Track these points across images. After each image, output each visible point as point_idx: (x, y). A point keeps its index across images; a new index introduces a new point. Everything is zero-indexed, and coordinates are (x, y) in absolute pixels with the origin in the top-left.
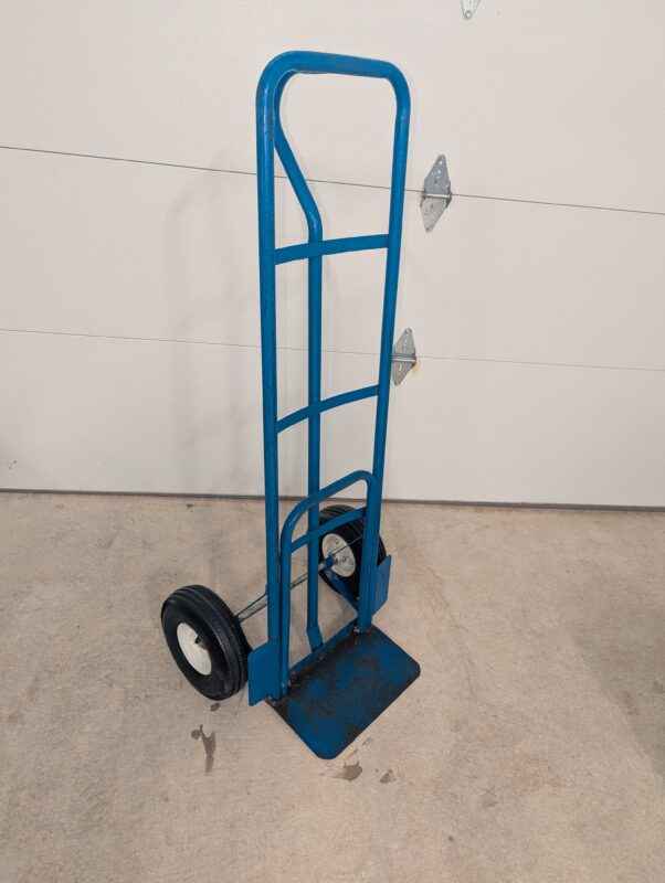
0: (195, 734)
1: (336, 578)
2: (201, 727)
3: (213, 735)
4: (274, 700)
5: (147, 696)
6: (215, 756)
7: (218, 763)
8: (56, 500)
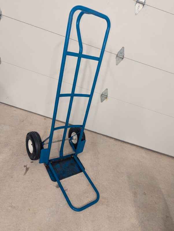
0: (25, 166)
1: (72, 143)
2: (27, 165)
3: (29, 168)
4: (46, 165)
5: (17, 155)
6: (27, 172)
7: (27, 174)
8: (15, 109)
